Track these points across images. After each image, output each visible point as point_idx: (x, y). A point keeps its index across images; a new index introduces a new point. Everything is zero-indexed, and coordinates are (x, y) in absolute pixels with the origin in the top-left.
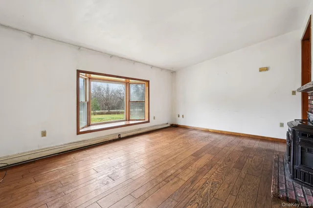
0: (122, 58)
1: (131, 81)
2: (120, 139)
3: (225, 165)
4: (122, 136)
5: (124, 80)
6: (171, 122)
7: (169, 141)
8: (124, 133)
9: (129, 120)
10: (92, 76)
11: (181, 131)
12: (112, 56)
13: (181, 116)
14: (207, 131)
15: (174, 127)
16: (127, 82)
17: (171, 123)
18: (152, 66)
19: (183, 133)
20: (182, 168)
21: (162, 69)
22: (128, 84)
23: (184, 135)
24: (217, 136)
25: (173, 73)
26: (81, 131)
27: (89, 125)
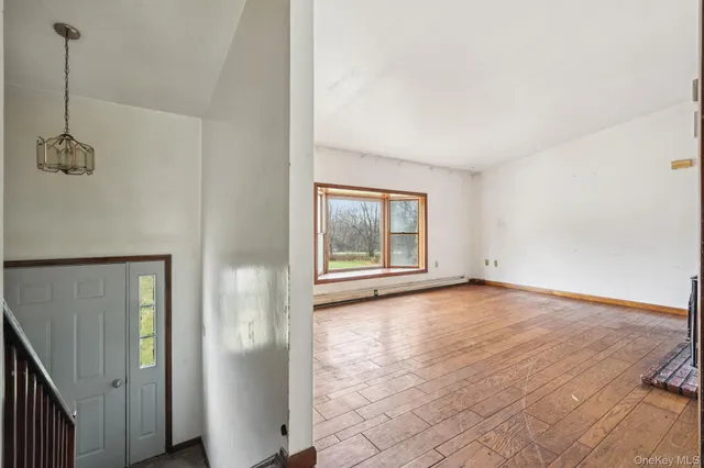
0: (379, 157)
1: (392, 195)
2: (377, 298)
3: (570, 344)
4: (380, 293)
5: (379, 194)
6: (469, 275)
7: (467, 305)
8: (383, 288)
9: (389, 267)
10: (331, 190)
11: (491, 291)
12: (363, 155)
13: (492, 263)
14: (550, 294)
15: (477, 283)
16: (386, 197)
17: (471, 277)
18: (432, 167)
19: (496, 296)
20: (489, 340)
21: (450, 170)
22: (386, 202)
23: (497, 299)
24: (569, 304)
25: (474, 175)
26: (320, 278)
27: (326, 272)
